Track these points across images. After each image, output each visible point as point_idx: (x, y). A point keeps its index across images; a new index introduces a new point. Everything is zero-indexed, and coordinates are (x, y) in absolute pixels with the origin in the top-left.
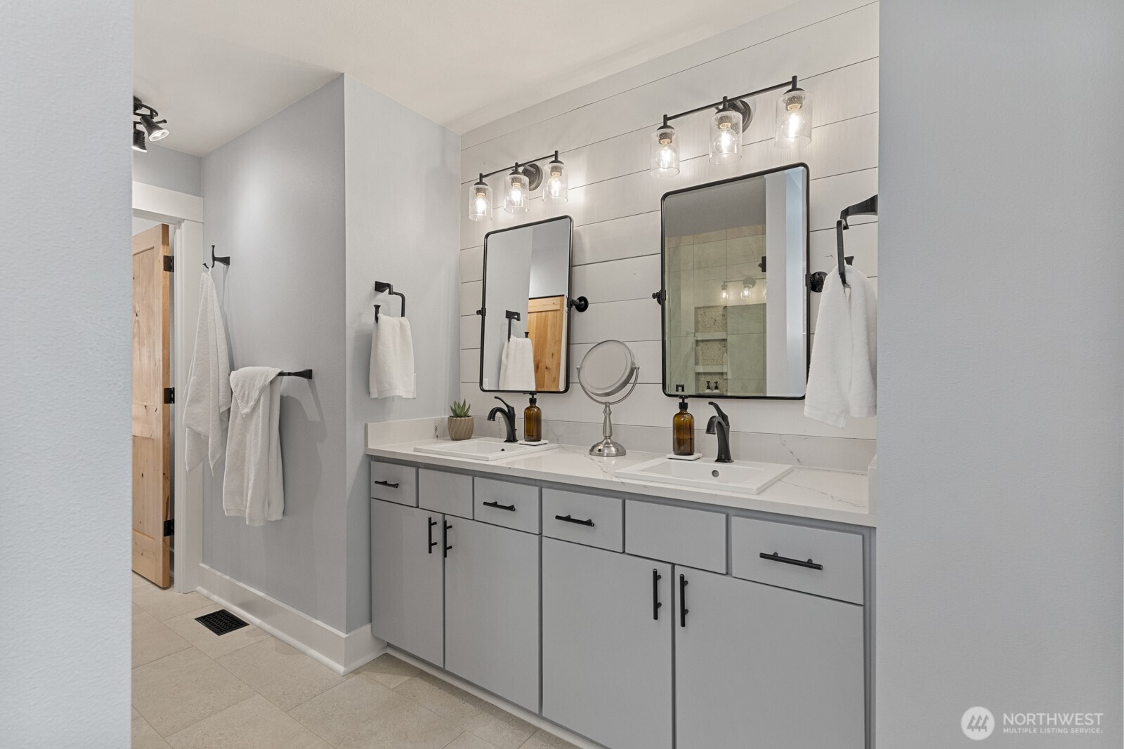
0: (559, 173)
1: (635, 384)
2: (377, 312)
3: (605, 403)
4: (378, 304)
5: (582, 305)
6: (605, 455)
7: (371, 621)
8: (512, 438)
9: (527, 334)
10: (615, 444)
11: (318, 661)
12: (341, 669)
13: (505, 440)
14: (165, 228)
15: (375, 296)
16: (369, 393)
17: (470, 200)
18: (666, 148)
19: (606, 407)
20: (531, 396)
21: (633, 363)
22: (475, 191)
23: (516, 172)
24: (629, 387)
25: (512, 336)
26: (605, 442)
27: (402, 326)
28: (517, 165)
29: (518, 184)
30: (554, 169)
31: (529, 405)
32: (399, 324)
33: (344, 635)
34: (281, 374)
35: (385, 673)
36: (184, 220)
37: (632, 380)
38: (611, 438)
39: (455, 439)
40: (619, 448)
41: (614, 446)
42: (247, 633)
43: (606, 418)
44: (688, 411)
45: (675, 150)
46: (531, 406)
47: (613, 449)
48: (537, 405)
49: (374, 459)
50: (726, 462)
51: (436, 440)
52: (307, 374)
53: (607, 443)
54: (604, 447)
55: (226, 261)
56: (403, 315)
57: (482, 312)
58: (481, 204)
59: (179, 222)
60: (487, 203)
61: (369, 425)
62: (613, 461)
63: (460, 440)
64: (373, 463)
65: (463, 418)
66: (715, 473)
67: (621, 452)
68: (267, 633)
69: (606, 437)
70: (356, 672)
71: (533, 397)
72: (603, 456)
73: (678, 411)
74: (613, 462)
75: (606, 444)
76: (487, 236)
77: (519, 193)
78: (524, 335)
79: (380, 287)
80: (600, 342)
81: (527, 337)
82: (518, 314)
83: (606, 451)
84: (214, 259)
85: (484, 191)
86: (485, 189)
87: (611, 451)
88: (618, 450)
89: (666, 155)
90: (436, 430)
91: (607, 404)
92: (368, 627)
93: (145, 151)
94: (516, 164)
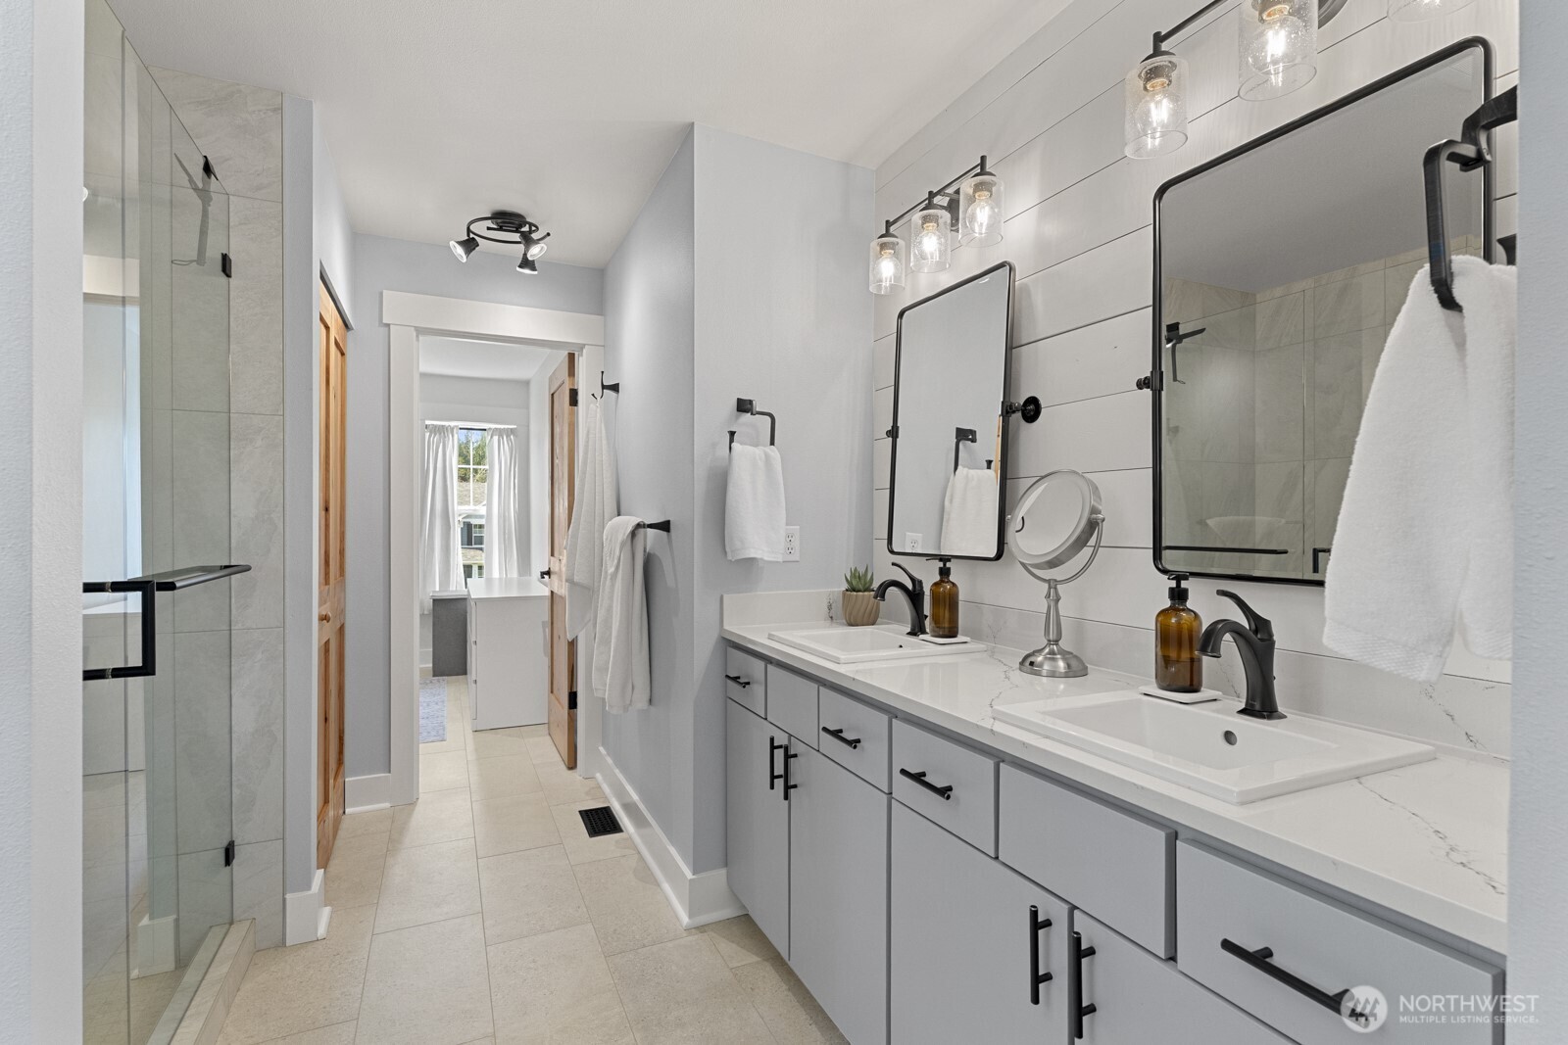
0: (986, 193)
1: (1097, 547)
2: (731, 441)
3: (1048, 581)
4: (733, 430)
5: (1031, 410)
6: (1044, 673)
7: (726, 864)
8: (917, 629)
9: (989, 463)
10: (1065, 654)
11: (667, 900)
12: (685, 919)
13: (909, 630)
14: (571, 357)
15: (737, 418)
16: (726, 552)
17: (871, 263)
18: (1158, 98)
19: (1050, 588)
20: (941, 564)
21: (1094, 511)
22: (878, 248)
23: (930, 206)
24: (1086, 552)
25: (960, 467)
26: (1047, 650)
27: (767, 458)
28: (932, 195)
29: (932, 225)
30: (978, 187)
31: (937, 578)
32: (763, 456)
33: (689, 875)
34: (639, 526)
35: (733, 942)
36: (585, 345)
37: (1092, 541)
38: (1060, 643)
39: (851, 624)
40: (1074, 663)
41: (1064, 659)
42: (617, 842)
43: (1049, 608)
44: (1189, 604)
45: (1175, 99)
46: (941, 581)
47: (1061, 664)
48: (951, 578)
49: (731, 645)
50: (1263, 717)
51: (829, 621)
52: (665, 526)
53: (1052, 653)
54: (1046, 658)
55: (615, 388)
56: (772, 443)
57: (893, 433)
58: (887, 268)
59: (582, 347)
60: (896, 266)
61: (725, 597)
62: (1061, 685)
63: (857, 625)
64: (730, 650)
65: (866, 593)
66: (1229, 737)
67: (1077, 669)
68: (635, 848)
69: (1049, 641)
70: (701, 929)
71: (945, 565)
72: (1038, 674)
73: (1167, 603)
74: (1062, 687)
75: (1049, 653)
76: (901, 315)
77: (934, 239)
78: (985, 464)
79: (744, 406)
80: (1043, 474)
81: (989, 467)
82: (973, 433)
83: (1046, 667)
84: (604, 387)
85: (893, 246)
86: (893, 243)
87: (1057, 667)
88: (1069, 666)
89: (1160, 111)
90: (830, 608)
91: (1053, 584)
92: (723, 871)
93: (536, 273)
94: (930, 193)
